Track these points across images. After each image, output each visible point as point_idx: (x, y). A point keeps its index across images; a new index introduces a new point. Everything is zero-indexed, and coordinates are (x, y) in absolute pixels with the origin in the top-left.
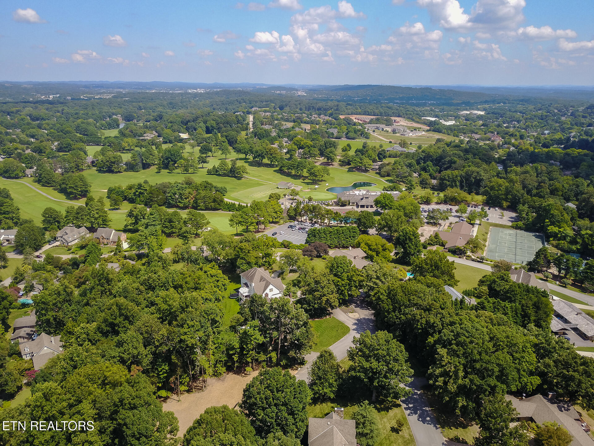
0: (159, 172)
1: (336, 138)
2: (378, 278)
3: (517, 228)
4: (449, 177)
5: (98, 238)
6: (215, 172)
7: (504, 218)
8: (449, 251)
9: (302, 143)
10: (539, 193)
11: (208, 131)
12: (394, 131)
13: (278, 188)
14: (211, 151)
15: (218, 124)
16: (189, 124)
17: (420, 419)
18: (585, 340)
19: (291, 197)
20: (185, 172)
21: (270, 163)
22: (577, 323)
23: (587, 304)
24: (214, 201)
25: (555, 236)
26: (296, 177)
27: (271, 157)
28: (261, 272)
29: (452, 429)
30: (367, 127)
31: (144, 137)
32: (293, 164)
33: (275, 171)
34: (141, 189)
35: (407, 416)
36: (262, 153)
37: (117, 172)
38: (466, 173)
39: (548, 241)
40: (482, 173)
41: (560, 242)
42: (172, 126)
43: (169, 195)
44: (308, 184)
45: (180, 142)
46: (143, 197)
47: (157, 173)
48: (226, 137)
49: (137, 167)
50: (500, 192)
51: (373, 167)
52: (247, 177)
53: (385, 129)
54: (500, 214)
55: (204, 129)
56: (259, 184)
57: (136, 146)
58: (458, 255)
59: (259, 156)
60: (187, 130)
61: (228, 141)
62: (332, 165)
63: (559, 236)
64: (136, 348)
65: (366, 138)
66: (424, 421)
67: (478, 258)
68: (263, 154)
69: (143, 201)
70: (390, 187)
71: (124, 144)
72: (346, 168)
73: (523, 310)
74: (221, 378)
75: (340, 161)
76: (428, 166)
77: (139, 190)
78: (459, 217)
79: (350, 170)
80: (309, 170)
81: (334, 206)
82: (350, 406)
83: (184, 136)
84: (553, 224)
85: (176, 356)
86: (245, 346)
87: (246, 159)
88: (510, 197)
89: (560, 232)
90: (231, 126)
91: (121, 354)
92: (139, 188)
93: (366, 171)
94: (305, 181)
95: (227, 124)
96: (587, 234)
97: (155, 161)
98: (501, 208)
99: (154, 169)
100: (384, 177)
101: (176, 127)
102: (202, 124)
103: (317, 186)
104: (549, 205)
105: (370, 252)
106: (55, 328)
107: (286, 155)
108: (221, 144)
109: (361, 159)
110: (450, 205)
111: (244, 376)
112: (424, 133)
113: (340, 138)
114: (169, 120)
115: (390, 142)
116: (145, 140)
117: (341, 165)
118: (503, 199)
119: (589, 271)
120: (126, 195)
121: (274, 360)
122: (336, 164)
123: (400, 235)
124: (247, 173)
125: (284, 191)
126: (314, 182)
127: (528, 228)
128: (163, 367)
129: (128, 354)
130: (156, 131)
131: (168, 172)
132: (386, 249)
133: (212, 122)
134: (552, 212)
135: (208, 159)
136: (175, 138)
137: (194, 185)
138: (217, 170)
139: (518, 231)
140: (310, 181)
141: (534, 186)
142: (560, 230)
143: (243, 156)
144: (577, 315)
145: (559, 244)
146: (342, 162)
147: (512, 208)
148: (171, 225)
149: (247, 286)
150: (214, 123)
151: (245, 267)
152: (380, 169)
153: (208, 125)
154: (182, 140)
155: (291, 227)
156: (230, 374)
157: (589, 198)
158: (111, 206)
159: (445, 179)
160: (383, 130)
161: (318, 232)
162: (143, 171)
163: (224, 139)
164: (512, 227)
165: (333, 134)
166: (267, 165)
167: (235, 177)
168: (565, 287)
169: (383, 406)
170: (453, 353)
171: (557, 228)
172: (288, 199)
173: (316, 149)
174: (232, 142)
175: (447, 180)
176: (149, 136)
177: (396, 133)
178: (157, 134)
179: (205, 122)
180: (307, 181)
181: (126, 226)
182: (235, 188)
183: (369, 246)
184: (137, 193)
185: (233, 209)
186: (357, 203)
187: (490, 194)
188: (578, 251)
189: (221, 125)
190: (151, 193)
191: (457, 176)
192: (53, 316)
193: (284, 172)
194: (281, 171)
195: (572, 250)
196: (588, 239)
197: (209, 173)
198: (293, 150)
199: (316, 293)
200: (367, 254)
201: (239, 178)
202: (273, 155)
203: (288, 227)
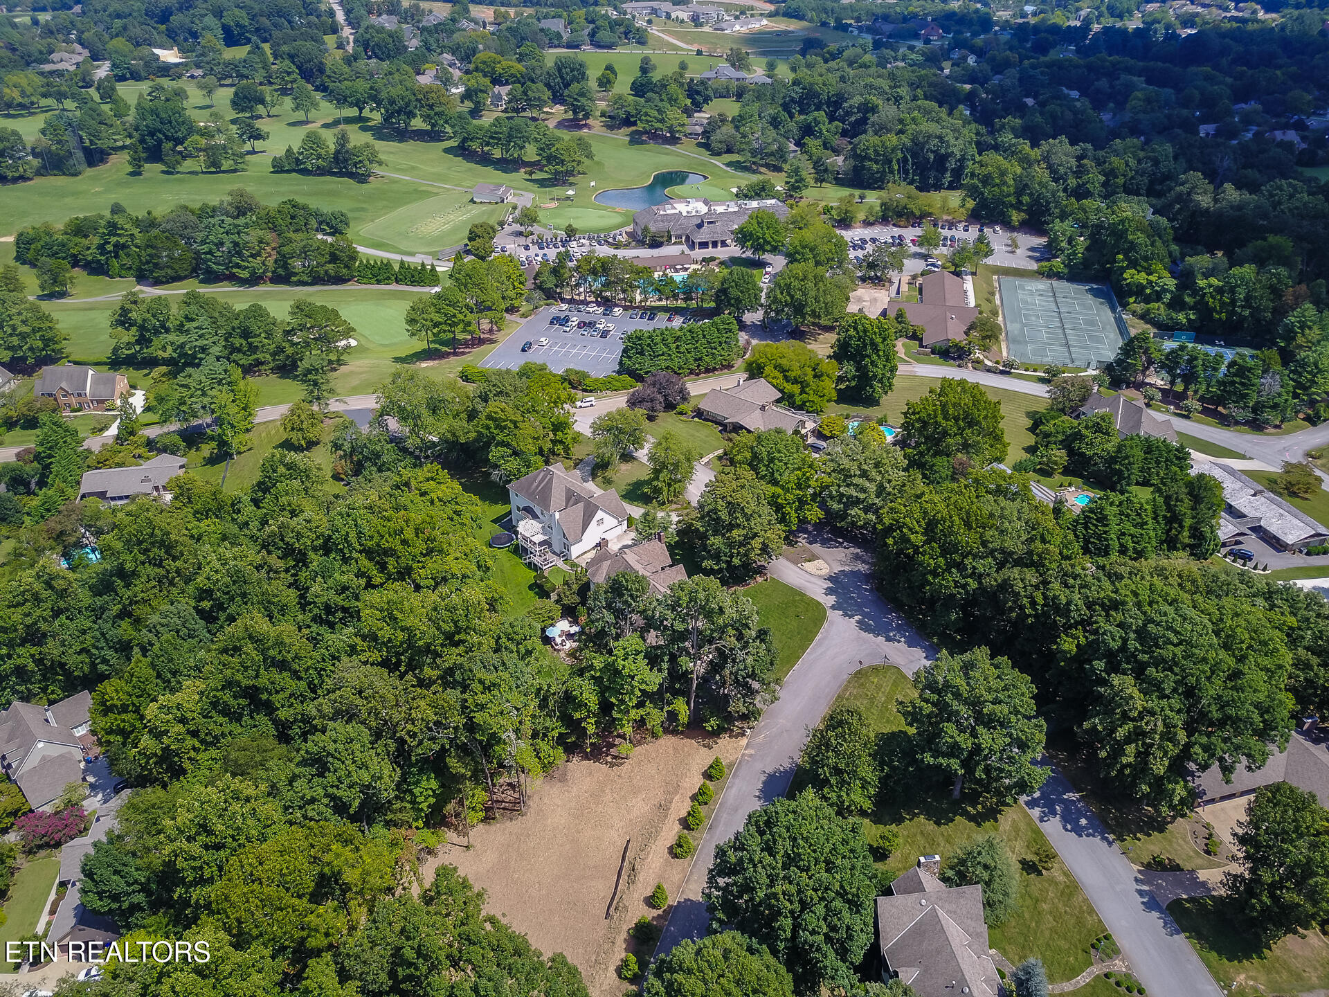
0: (139, 174)
1: (568, 47)
2: (864, 474)
3: (1051, 275)
4: (875, 151)
5: (50, 395)
6: (290, 165)
7: (1018, 251)
8: (933, 352)
9: (498, 68)
10: (1084, 184)
11: (231, 39)
12: (695, 19)
13: (472, 201)
14: (262, 101)
15: (253, 17)
16: (176, 19)
17: (1069, 827)
18: (1279, 551)
19: (517, 227)
20: (213, 169)
21: (429, 127)
22: (1258, 515)
23: (1243, 457)
24: (334, 258)
25: (1138, 291)
26: (508, 165)
27: (432, 113)
28: (563, 476)
29: (1139, 840)
30: (629, 11)
31: (53, 62)
32: (496, 133)
33: (447, 151)
34: (119, 235)
35: (1038, 822)
36: (407, 105)
37: (15, 180)
38: (912, 140)
39: (1125, 305)
40: (950, 138)
41: (1151, 306)
42: (125, 28)
43: (205, 248)
44: (542, 183)
45: (162, 76)
46: (128, 255)
47: (133, 174)
48: (292, 57)
49: (71, 162)
50: (1005, 188)
51: (688, 130)
52: (382, 173)
53: (673, 16)
54: (1010, 242)
55: (219, 32)
56: (421, 194)
57: (45, 96)
58: (954, 359)
59: (399, 112)
60: (172, 38)
61: (298, 67)
62: (586, 125)
63: (1148, 291)
64: (364, 766)
65: (639, 43)
66: (1078, 830)
67: (997, 363)
68: (411, 108)
69: (130, 268)
70: (751, 187)
71: (7, 90)
72: (623, 135)
73: (1169, 508)
74: (556, 774)
75: (603, 115)
76: (817, 122)
77: (114, 239)
78: (925, 257)
79: (635, 139)
80: (542, 149)
81: (634, 248)
82: (910, 820)
83: (169, 56)
84: (1133, 264)
85: (460, 759)
86: (613, 700)
87: (360, 119)
88: (1026, 199)
89: (1150, 282)
90: (290, 22)
91: (330, 790)
92: (110, 234)
93: (673, 140)
94: (534, 176)
95: (280, 17)
96: (1210, 286)
97: (115, 141)
98: (1008, 225)
99: (120, 163)
100: (719, 154)
101: (137, 31)
102: (210, 20)
103: (571, 192)
104: (1122, 221)
105: (789, 387)
106: (40, 682)
107: (462, 102)
108: (283, 79)
109: (659, 111)
110: (894, 225)
111: (612, 765)
112: (765, 22)
113: (577, 47)
114: (111, 9)
115: (699, 53)
116: (60, 73)
117: (610, 127)
118: (1012, 206)
119: (1237, 379)
120: (75, 252)
121: (684, 717)
122: (596, 123)
123: (850, 338)
124: (380, 163)
125: (493, 211)
126: (559, 180)
127: (1075, 274)
128: (424, 784)
129: (350, 787)
130: (81, 44)
131: (163, 172)
132: (822, 375)
133: (237, 11)
134: (1130, 237)
135: (259, 124)
136: (147, 64)
137: (263, 213)
138: (297, 159)
139: (1056, 283)
140: (545, 176)
141: (1071, 169)
142: (1151, 278)
143: (352, 112)
144: (1254, 495)
145: (1148, 312)
146: (610, 117)
147: (1034, 224)
148: (250, 344)
149: (535, 517)
150: (244, 14)
151: (513, 464)
152: (706, 133)
153: (227, 20)
154: (166, 70)
155: (556, 320)
156: (575, 759)
157: (1189, 194)
158: (42, 287)
159: (867, 158)
160: (668, 16)
161: (649, 341)
162: (90, 172)
163: (287, 64)
164: (1040, 274)
165: (559, 36)
166: (420, 135)
167: (351, 175)
168: (1187, 417)
169: (980, 807)
170: (1150, 687)
171: (1143, 274)
172: (511, 234)
173: (540, 85)
174: (312, 72)
175: (871, 160)
176: (68, 59)
177: (701, 25)
178: (86, 53)
179: (219, 13)
180: (539, 175)
181: (115, 350)
182: (363, 209)
183: (784, 371)
184: (109, 248)
185: (388, 278)
186: (688, 237)
187: (982, 194)
188: (1191, 326)
189: (264, 20)
190: (152, 247)
191: (894, 150)
192: (32, 656)
193: (470, 152)
194: (463, 151)
195: (1177, 324)
196: (1212, 297)
197: (278, 167)
198: (481, 91)
199: (735, 532)
200: (781, 391)
201: (362, 179)
202: (437, 109)
203: (552, 323)
